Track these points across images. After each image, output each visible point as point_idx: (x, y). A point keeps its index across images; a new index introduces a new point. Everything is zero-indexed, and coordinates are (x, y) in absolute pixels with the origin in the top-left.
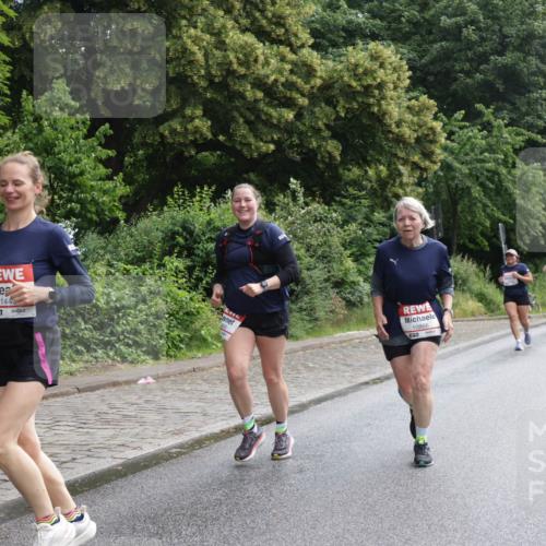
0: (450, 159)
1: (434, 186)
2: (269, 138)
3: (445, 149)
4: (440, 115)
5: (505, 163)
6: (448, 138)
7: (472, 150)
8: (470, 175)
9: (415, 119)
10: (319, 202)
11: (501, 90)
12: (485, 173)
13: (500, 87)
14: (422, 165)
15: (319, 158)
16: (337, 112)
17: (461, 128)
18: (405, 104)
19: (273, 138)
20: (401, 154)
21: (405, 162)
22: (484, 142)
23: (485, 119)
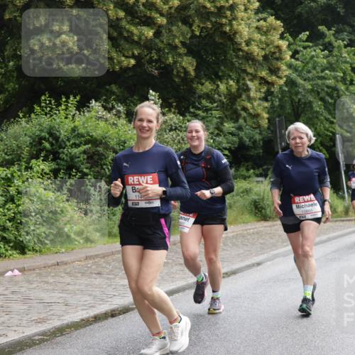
0: (294, 76)
1: (280, 100)
2: (130, 53)
3: (290, 66)
4: (287, 35)
5: (344, 80)
6: (293, 56)
7: (314, 68)
8: (312, 90)
9: (263, 38)
10: (174, 113)
11: (341, 14)
12: (326, 89)
13: (341, 10)
14: (269, 79)
15: (175, 72)
16: (193, 31)
17: (305, 48)
18: (255, 25)
19: (133, 53)
20: (250, 70)
21: (254, 77)
22: (325, 61)
23: (327, 40)
